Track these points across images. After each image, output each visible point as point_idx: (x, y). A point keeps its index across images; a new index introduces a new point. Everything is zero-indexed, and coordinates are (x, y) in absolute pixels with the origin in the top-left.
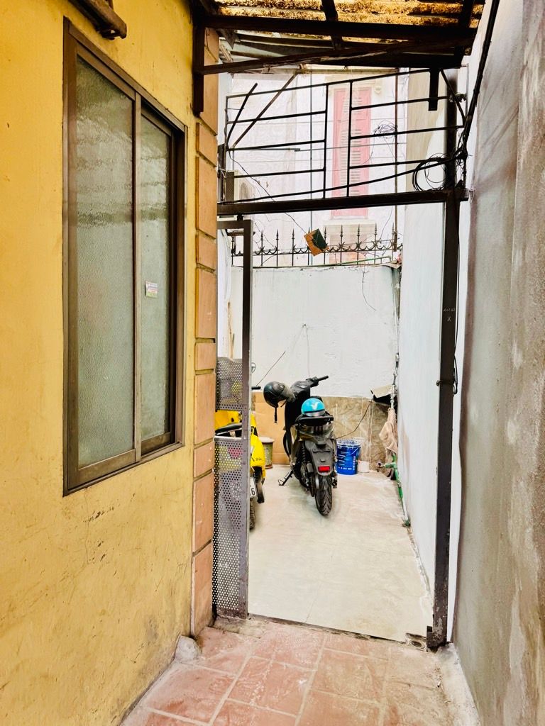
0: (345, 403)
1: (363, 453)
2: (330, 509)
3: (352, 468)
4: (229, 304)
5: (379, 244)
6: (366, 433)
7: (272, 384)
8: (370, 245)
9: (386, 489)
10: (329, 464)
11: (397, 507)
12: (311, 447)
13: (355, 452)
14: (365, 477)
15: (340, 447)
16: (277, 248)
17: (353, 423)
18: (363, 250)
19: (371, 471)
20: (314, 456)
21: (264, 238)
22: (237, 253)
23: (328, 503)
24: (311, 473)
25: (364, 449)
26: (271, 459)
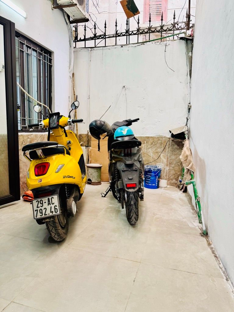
0: (151, 141)
1: (163, 174)
2: (137, 220)
3: (155, 184)
4: (73, 74)
5: (176, 25)
6: (165, 160)
7: (96, 121)
8: (170, 27)
9: (180, 199)
10: (136, 181)
11: (192, 215)
12: (121, 166)
13: (158, 173)
14: (164, 191)
15: (147, 170)
16: (105, 34)
17: (156, 154)
18: (165, 31)
19: (168, 186)
20: (123, 174)
21: (96, 27)
22: (79, 39)
23: (134, 215)
24: (121, 189)
25: (164, 172)
26: (100, 178)
